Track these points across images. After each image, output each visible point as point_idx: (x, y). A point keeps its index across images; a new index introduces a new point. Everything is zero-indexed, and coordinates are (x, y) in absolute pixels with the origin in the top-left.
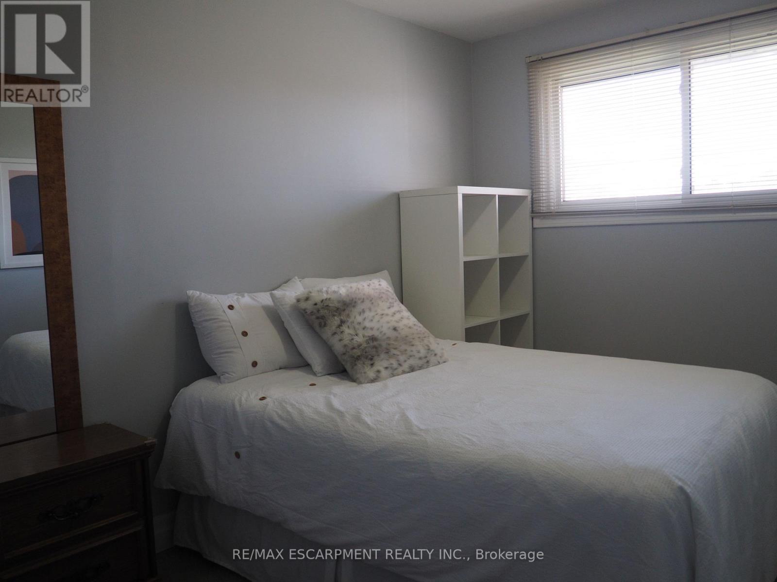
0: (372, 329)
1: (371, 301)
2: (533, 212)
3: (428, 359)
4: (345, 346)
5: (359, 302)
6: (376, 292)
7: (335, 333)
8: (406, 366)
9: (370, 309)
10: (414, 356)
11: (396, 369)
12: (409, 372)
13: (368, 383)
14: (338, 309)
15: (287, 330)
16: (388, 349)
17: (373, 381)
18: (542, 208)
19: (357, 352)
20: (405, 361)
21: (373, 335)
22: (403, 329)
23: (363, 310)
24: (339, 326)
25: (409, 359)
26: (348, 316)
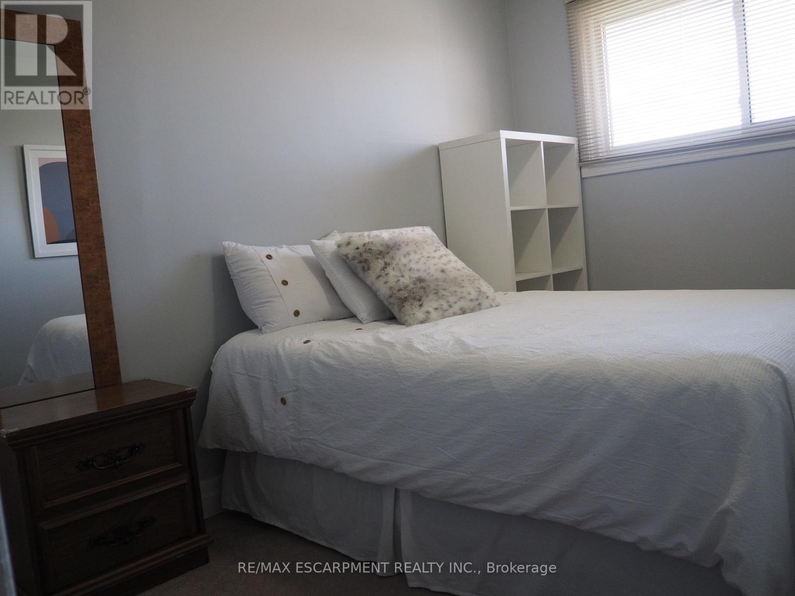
0: (418, 270)
1: (416, 244)
2: (580, 161)
3: (480, 301)
4: (391, 288)
5: (403, 245)
6: (421, 237)
7: (379, 277)
8: (456, 308)
9: (415, 252)
10: (465, 297)
11: (446, 310)
12: (460, 314)
13: (417, 324)
14: (381, 252)
15: (328, 279)
16: (436, 290)
17: (422, 322)
18: (590, 156)
19: (404, 294)
20: (455, 303)
21: (420, 276)
22: (451, 271)
23: (408, 252)
24: (384, 268)
25: (459, 300)
26: (393, 258)
